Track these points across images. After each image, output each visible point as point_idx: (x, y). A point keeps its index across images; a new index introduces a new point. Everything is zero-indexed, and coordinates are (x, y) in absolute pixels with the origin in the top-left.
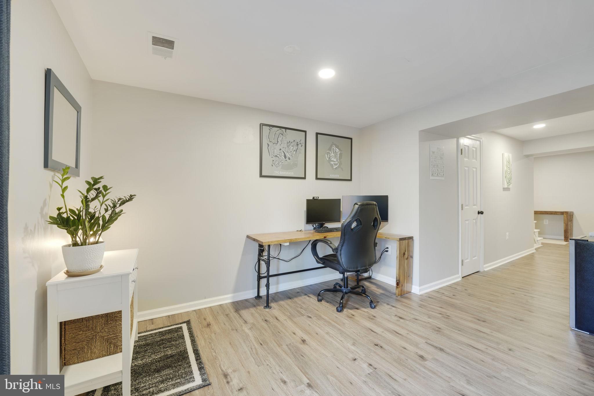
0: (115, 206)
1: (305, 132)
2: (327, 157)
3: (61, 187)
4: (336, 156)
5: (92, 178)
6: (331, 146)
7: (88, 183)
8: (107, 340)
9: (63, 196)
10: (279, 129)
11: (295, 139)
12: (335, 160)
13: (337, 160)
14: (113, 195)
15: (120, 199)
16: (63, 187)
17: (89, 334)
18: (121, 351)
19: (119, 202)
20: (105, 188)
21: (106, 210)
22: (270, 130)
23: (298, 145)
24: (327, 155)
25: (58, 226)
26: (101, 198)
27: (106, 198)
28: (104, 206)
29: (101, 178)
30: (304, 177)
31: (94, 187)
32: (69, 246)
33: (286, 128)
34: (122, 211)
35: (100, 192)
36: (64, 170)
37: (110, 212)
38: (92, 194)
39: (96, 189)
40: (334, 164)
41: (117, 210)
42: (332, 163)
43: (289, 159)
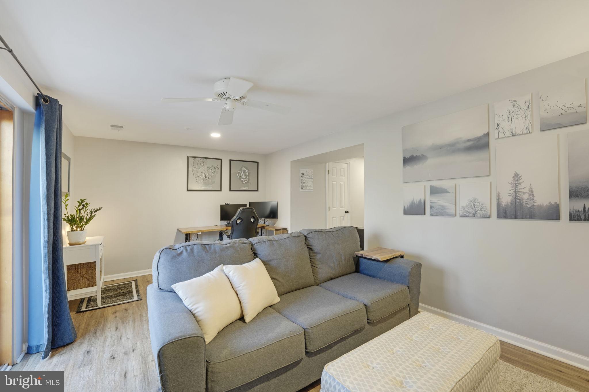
0: (92, 213)
1: (221, 160)
2: (239, 176)
3: (65, 204)
4: (245, 175)
5: (81, 200)
6: (242, 168)
7: (79, 202)
8: (88, 279)
9: (66, 208)
10: (201, 159)
11: (213, 165)
12: (245, 177)
13: (246, 177)
14: (90, 208)
15: (94, 209)
16: (66, 205)
17: (79, 276)
18: (96, 285)
19: (94, 211)
20: (87, 204)
21: (87, 215)
22: (194, 160)
23: (215, 168)
24: (239, 174)
25: (67, 222)
26: (84, 209)
27: (87, 209)
28: (86, 213)
29: (85, 199)
30: (220, 190)
31: (82, 204)
32: (70, 231)
33: (206, 158)
34: (95, 215)
35: (85, 206)
36: (66, 196)
37: (89, 216)
38: (81, 207)
39: (82, 205)
40: (244, 180)
41: (93, 215)
42: (242, 179)
43: (209, 178)
